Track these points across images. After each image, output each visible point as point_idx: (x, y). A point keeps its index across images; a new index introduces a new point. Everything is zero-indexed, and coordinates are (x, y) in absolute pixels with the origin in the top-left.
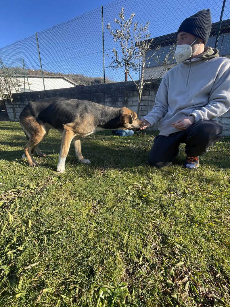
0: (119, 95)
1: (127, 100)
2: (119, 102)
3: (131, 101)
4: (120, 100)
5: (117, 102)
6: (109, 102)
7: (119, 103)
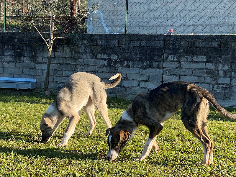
0: (25, 48)
1: (35, 55)
2: (26, 56)
3: (41, 57)
4: (26, 54)
5: (22, 57)
6: (10, 55)
7: (25, 58)
